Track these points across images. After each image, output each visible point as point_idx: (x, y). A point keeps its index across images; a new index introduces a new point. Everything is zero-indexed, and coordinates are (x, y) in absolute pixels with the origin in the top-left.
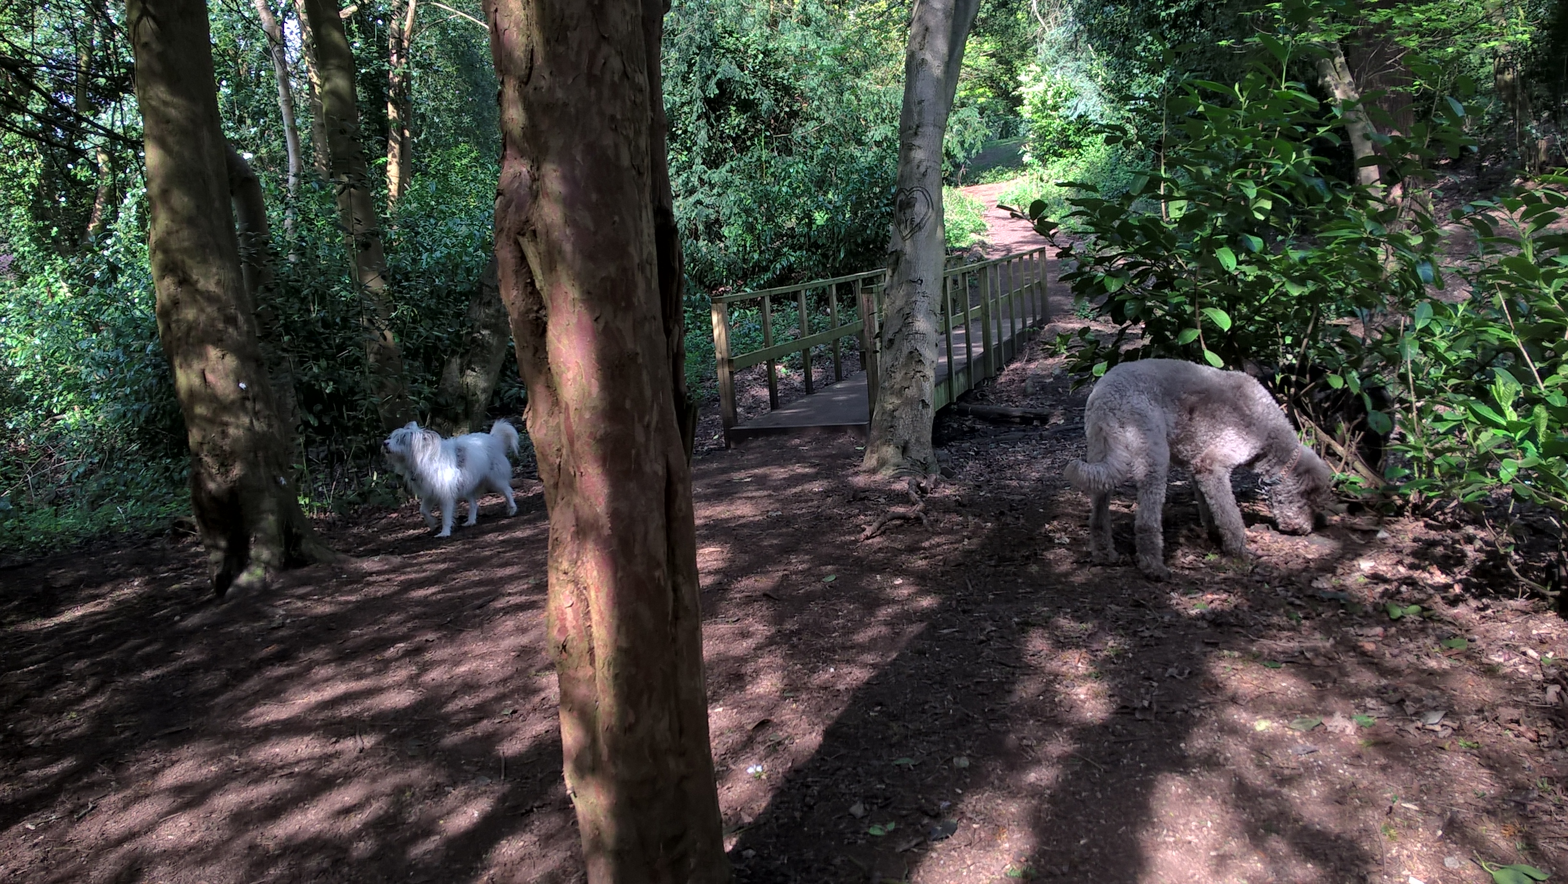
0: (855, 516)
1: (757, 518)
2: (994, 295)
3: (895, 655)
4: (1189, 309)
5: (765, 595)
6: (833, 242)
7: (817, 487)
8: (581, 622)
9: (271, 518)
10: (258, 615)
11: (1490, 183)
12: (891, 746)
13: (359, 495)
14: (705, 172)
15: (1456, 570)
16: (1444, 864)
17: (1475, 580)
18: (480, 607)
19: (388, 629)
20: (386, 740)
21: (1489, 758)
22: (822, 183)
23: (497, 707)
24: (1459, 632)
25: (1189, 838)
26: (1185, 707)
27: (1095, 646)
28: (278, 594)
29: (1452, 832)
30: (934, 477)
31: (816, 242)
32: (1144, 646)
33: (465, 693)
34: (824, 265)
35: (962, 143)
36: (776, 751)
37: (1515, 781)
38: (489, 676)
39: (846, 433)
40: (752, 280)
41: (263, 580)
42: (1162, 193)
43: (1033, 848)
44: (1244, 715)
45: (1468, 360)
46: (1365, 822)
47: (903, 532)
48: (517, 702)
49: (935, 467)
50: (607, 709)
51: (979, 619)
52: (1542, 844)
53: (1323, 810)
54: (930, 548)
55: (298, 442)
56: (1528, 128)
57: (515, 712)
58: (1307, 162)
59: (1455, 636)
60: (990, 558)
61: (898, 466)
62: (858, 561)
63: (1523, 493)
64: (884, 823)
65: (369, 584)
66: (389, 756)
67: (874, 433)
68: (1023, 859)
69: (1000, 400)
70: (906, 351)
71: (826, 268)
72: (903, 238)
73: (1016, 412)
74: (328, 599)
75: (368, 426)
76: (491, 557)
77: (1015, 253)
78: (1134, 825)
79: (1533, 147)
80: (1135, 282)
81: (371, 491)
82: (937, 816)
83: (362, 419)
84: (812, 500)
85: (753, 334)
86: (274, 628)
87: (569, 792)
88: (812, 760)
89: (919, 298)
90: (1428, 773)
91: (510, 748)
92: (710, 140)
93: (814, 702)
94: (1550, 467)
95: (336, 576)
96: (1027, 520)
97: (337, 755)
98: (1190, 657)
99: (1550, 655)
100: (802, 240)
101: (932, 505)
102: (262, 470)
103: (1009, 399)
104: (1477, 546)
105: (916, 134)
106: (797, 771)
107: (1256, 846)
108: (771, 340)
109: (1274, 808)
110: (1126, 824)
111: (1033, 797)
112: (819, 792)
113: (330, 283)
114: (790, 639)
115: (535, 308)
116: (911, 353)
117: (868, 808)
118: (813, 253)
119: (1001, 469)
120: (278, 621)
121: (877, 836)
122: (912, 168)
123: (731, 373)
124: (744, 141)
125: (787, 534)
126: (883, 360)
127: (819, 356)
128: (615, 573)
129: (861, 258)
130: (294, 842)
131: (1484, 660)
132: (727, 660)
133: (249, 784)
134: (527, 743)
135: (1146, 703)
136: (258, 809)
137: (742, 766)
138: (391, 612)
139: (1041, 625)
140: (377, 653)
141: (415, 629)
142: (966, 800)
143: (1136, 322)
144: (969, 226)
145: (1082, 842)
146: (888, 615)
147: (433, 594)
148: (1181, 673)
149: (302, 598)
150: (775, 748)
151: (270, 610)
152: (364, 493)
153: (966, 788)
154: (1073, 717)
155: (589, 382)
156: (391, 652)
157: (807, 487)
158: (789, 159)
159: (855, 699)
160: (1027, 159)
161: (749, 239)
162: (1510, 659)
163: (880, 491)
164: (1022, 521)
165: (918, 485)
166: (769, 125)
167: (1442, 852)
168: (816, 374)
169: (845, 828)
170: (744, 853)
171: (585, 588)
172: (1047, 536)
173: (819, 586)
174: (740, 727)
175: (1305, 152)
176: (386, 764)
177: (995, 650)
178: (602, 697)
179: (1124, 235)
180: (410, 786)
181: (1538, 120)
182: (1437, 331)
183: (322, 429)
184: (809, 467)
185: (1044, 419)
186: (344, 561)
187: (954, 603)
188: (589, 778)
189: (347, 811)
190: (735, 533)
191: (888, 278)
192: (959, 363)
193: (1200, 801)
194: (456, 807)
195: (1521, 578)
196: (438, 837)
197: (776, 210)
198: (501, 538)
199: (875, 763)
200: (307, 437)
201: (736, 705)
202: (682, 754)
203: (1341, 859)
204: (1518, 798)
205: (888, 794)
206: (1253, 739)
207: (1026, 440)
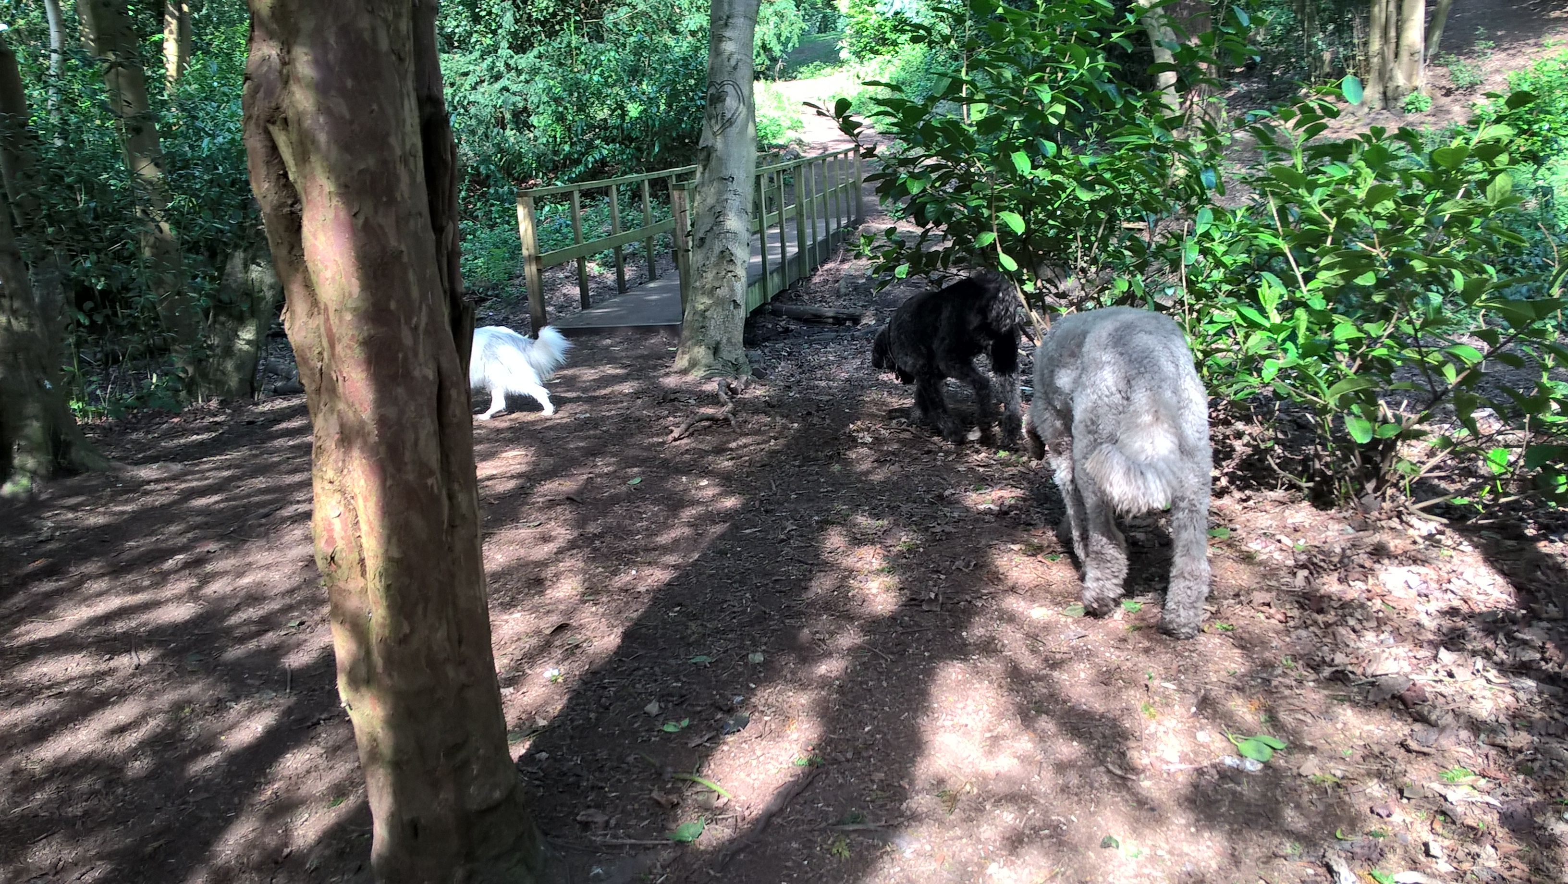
0: (664, 418)
1: (564, 421)
2: (808, 193)
3: (696, 556)
4: (986, 212)
5: (568, 498)
6: (647, 136)
7: (627, 388)
8: (350, 532)
9: (36, 424)
10: (25, 528)
11: (1280, 92)
12: (689, 645)
13: (138, 398)
14: (512, 57)
15: (1224, 464)
16: (1195, 738)
17: (1240, 473)
18: (266, 516)
19: (167, 540)
20: (163, 656)
21: (1242, 638)
22: (635, 73)
23: (282, 619)
24: (1222, 522)
25: (964, 721)
26: (968, 598)
27: (889, 542)
28: (47, 505)
29: (1205, 709)
30: (744, 378)
31: (629, 135)
32: (934, 540)
33: (249, 606)
34: (638, 160)
35: (779, 36)
36: (573, 654)
37: (1264, 660)
38: (274, 587)
39: (658, 332)
40: (564, 173)
41: (29, 491)
42: (964, 95)
43: (820, 737)
44: (1022, 603)
45: (1245, 264)
46: (1127, 701)
47: (712, 433)
48: (305, 614)
49: (746, 368)
50: (380, 620)
51: (781, 518)
52: (1283, 716)
53: (1089, 691)
54: (737, 449)
55: (67, 342)
56: (1315, 39)
57: (302, 623)
58: (1101, 68)
59: (1219, 526)
60: (795, 458)
61: (709, 367)
62: (665, 463)
63: (1282, 392)
64: (678, 720)
65: (147, 493)
66: (167, 672)
67: (686, 333)
68: (810, 748)
69: (813, 300)
70: (717, 249)
71: (638, 163)
72: (714, 133)
73: (829, 312)
74: (102, 509)
75: (146, 324)
76: (279, 463)
77: (830, 151)
78: (916, 711)
79: (1318, 58)
80: (937, 185)
81: (151, 394)
82: (730, 711)
83: (138, 317)
84: (622, 402)
85: (564, 230)
86: (41, 541)
87: (343, 705)
88: (610, 662)
89: (730, 196)
90: (1186, 654)
91: (296, 660)
92: (516, 23)
93: (614, 605)
94: (1307, 367)
95: (112, 485)
96: (832, 420)
97: (111, 672)
98: (976, 550)
99: (1302, 542)
100: (615, 132)
101: (742, 406)
102: (23, 373)
103: (823, 300)
104: (1245, 441)
105: (726, 25)
106: (594, 673)
107: (1027, 727)
108: (581, 237)
109: (1045, 690)
110: (907, 710)
111: (823, 688)
112: (615, 693)
113: (99, 170)
114: (593, 542)
115: (290, 202)
116: (722, 252)
117: (663, 705)
118: (627, 147)
119: (812, 370)
120: (45, 533)
121: (671, 733)
122: (722, 61)
123: (539, 271)
124: (553, 26)
125: (595, 437)
126: (695, 258)
127: (634, 254)
128: (383, 481)
129: (676, 152)
130: (64, 764)
131: (1244, 548)
132: (527, 564)
133: (12, 706)
134: (315, 655)
135: (933, 596)
136: (23, 731)
137: (538, 670)
138: (170, 521)
139: (839, 523)
140: (154, 565)
141: (195, 540)
142: (759, 693)
143: (937, 224)
144: (786, 123)
145: (867, 729)
146: (691, 516)
147: (216, 502)
148: (967, 566)
149: (73, 508)
150: (572, 651)
151: (37, 523)
152: (142, 397)
153: (759, 682)
154: (867, 609)
155: (349, 282)
156: (170, 564)
157: (617, 388)
158: (600, 45)
159: (655, 601)
160: (844, 55)
161: (559, 129)
162: (1267, 546)
163: (691, 392)
164: (828, 421)
165: (728, 386)
166: (580, 9)
167: (1195, 727)
168: (629, 272)
169: (640, 726)
170: (537, 756)
171: (353, 498)
172: (850, 436)
173: (624, 488)
174: (538, 632)
175: (1100, 57)
176: (164, 680)
177: (795, 549)
178: (374, 610)
179: (927, 137)
180: (189, 702)
181: (1324, 32)
182: (1216, 235)
183: (93, 328)
184: (621, 368)
185: (856, 320)
186: (120, 469)
187: (757, 504)
188: (363, 690)
189: (121, 730)
190: (540, 436)
191: (698, 175)
192: (774, 263)
193: (977, 686)
194: (239, 722)
195: (1279, 471)
196: (219, 753)
197: (587, 100)
198: (291, 443)
199: (673, 662)
200: (79, 337)
201: (534, 609)
202: (462, 663)
203: (1104, 737)
204: (1264, 675)
205: (684, 692)
206: (1030, 626)
207: (838, 340)
